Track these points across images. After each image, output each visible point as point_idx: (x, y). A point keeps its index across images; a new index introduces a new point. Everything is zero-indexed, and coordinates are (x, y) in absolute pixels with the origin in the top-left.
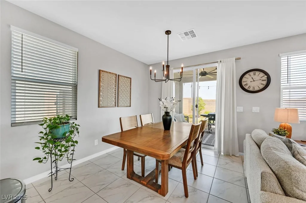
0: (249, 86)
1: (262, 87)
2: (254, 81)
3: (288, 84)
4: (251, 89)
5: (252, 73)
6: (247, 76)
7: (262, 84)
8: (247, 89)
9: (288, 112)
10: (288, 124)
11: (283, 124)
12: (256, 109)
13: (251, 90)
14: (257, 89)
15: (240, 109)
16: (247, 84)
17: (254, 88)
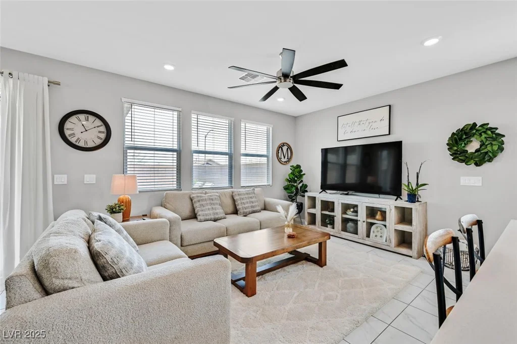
0: (79, 139)
1: (98, 142)
2: (86, 131)
3: (133, 142)
4: (82, 144)
5: (82, 117)
6: (73, 119)
7: (99, 138)
8: (75, 143)
9: (125, 179)
10: (127, 196)
11: (121, 197)
12: (90, 178)
13: (81, 146)
14: (91, 145)
15: (61, 179)
16: (74, 134)
17: (86, 142)
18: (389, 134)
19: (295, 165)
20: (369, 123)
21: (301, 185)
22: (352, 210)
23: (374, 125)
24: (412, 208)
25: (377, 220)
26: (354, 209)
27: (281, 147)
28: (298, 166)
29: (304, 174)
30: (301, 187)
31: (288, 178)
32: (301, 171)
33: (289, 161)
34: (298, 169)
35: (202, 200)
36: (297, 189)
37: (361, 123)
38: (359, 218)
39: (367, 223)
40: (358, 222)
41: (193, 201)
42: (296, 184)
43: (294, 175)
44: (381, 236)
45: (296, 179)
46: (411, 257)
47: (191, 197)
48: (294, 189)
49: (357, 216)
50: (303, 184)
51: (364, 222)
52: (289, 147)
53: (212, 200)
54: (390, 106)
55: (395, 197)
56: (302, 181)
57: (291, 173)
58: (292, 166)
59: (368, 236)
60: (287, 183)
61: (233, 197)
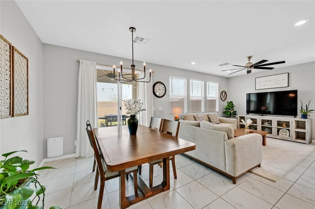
1: (163, 94)
2: (160, 90)
3: (172, 94)
4: (159, 95)
5: (159, 84)
6: (156, 85)
7: (163, 92)
8: (157, 95)
10: (178, 115)
11: (176, 116)
12: (161, 108)
14: (161, 95)
16: (157, 91)
18: (288, 86)
19: (229, 102)
20: (276, 81)
21: (233, 111)
22: (267, 123)
23: (279, 82)
24: (305, 121)
25: (284, 127)
26: (268, 122)
27: (222, 93)
28: (231, 102)
29: (235, 106)
30: (233, 112)
31: (226, 108)
32: (233, 104)
33: (225, 100)
34: (231, 103)
35: (199, 118)
36: (231, 113)
37: (271, 81)
38: (272, 126)
39: (278, 128)
40: (272, 128)
41: (196, 118)
42: (230, 111)
43: (229, 106)
44: (286, 135)
45: (230, 108)
46: (305, 144)
47: (194, 116)
48: (229, 113)
49: (272, 125)
50: (234, 111)
51: (276, 128)
52: (225, 93)
53: (203, 117)
54: (288, 73)
55: (294, 117)
56: (233, 109)
57: (227, 105)
58: (228, 102)
59: (278, 134)
60: (225, 110)
61: (208, 117)
